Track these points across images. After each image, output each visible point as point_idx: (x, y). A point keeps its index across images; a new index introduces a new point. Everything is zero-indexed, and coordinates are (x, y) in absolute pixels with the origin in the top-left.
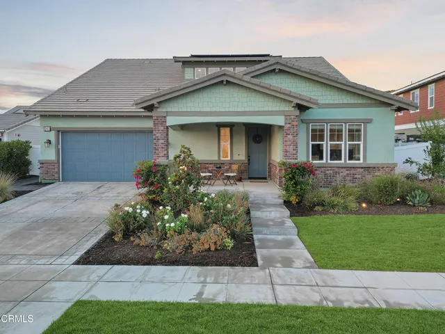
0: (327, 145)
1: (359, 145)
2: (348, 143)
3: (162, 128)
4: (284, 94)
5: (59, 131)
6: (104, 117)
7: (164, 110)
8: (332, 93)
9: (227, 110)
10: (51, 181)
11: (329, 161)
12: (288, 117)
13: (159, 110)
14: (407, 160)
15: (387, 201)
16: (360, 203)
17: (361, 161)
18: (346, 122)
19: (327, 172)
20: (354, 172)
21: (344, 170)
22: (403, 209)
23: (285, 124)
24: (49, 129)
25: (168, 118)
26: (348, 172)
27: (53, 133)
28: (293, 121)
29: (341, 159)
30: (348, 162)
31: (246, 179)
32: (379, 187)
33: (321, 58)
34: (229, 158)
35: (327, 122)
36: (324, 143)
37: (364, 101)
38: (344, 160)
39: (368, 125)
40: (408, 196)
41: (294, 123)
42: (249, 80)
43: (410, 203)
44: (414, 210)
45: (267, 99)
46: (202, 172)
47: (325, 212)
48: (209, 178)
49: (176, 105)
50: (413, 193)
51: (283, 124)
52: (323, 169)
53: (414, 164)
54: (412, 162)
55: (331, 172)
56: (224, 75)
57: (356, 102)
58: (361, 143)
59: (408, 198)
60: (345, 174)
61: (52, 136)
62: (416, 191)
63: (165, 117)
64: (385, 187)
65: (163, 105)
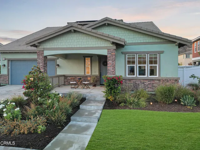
0: (136, 67)
1: (156, 66)
2: (149, 65)
3: (41, 57)
4: (105, 36)
5: (9, 60)
6: (27, 53)
7: (43, 47)
8: (139, 37)
9: (75, 46)
10: (5, 85)
11: (138, 76)
12: (109, 50)
13: (40, 47)
14: (192, 76)
15: (167, 101)
16: (149, 102)
17: (157, 76)
18: (148, 53)
19: (137, 82)
20: (153, 83)
21: (147, 81)
22: (177, 107)
23: (108, 54)
24: (4, 59)
25: (45, 51)
26: (149, 82)
27: (6, 61)
28: (112, 52)
29: (145, 75)
30: (149, 76)
31: (99, 85)
32: (161, 92)
33: (152, 22)
34: (90, 74)
35: (137, 53)
36: (135, 65)
37: (159, 41)
38: (147, 75)
39: (161, 55)
40: (181, 98)
41: (113, 54)
42: (85, 29)
43: (182, 103)
44: (183, 108)
45: (97, 40)
46: (72, 81)
47: (125, 107)
48: (75, 84)
49: (49, 44)
50: (184, 97)
51: (106, 54)
52: (134, 80)
53: (196, 79)
54: (195, 77)
55: (139, 82)
56: (72, 26)
57: (154, 41)
58: (157, 65)
59: (181, 100)
60: (148, 84)
61: (6, 63)
62: (187, 96)
63: (43, 51)
64: (165, 93)
65: (42, 45)
